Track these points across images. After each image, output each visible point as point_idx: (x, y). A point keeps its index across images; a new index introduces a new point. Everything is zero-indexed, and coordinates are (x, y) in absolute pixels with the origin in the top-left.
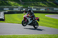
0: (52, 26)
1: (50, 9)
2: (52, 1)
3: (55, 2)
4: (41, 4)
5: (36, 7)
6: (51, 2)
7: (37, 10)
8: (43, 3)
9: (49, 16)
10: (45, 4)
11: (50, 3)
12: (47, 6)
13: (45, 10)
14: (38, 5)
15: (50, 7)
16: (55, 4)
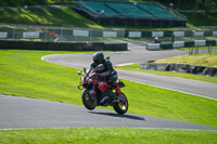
0: (66, 99)
1: (59, 32)
2: (64, 4)
3: (79, 6)
4: (25, 14)
5: (8, 26)
6: (64, 8)
8: (33, 11)
10: (40, 13)
11: (60, 10)
12: (48, 20)
13: (41, 36)
14: (15, 17)
15: (61, 26)
16: (76, 15)
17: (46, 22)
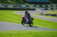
1: (18, 6)
4: (9, 1)
7: (5, 7)
9: (17, 13)
13: (13, 7)
14: (6, 2)
17: (14, 3)
